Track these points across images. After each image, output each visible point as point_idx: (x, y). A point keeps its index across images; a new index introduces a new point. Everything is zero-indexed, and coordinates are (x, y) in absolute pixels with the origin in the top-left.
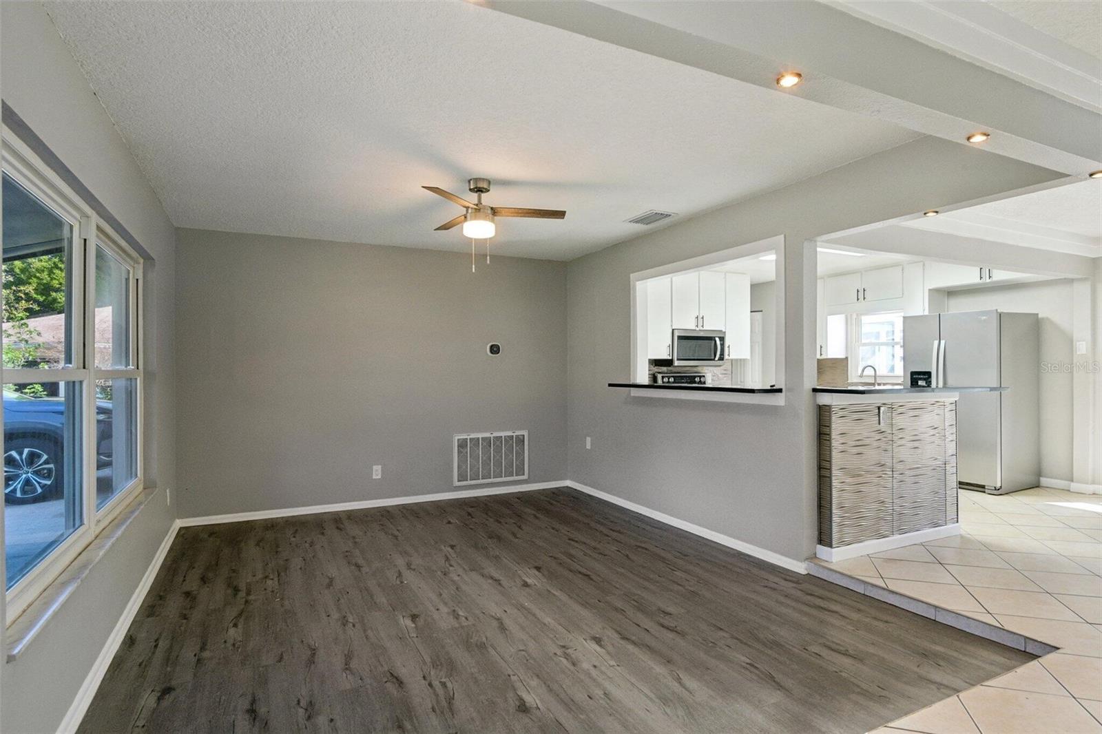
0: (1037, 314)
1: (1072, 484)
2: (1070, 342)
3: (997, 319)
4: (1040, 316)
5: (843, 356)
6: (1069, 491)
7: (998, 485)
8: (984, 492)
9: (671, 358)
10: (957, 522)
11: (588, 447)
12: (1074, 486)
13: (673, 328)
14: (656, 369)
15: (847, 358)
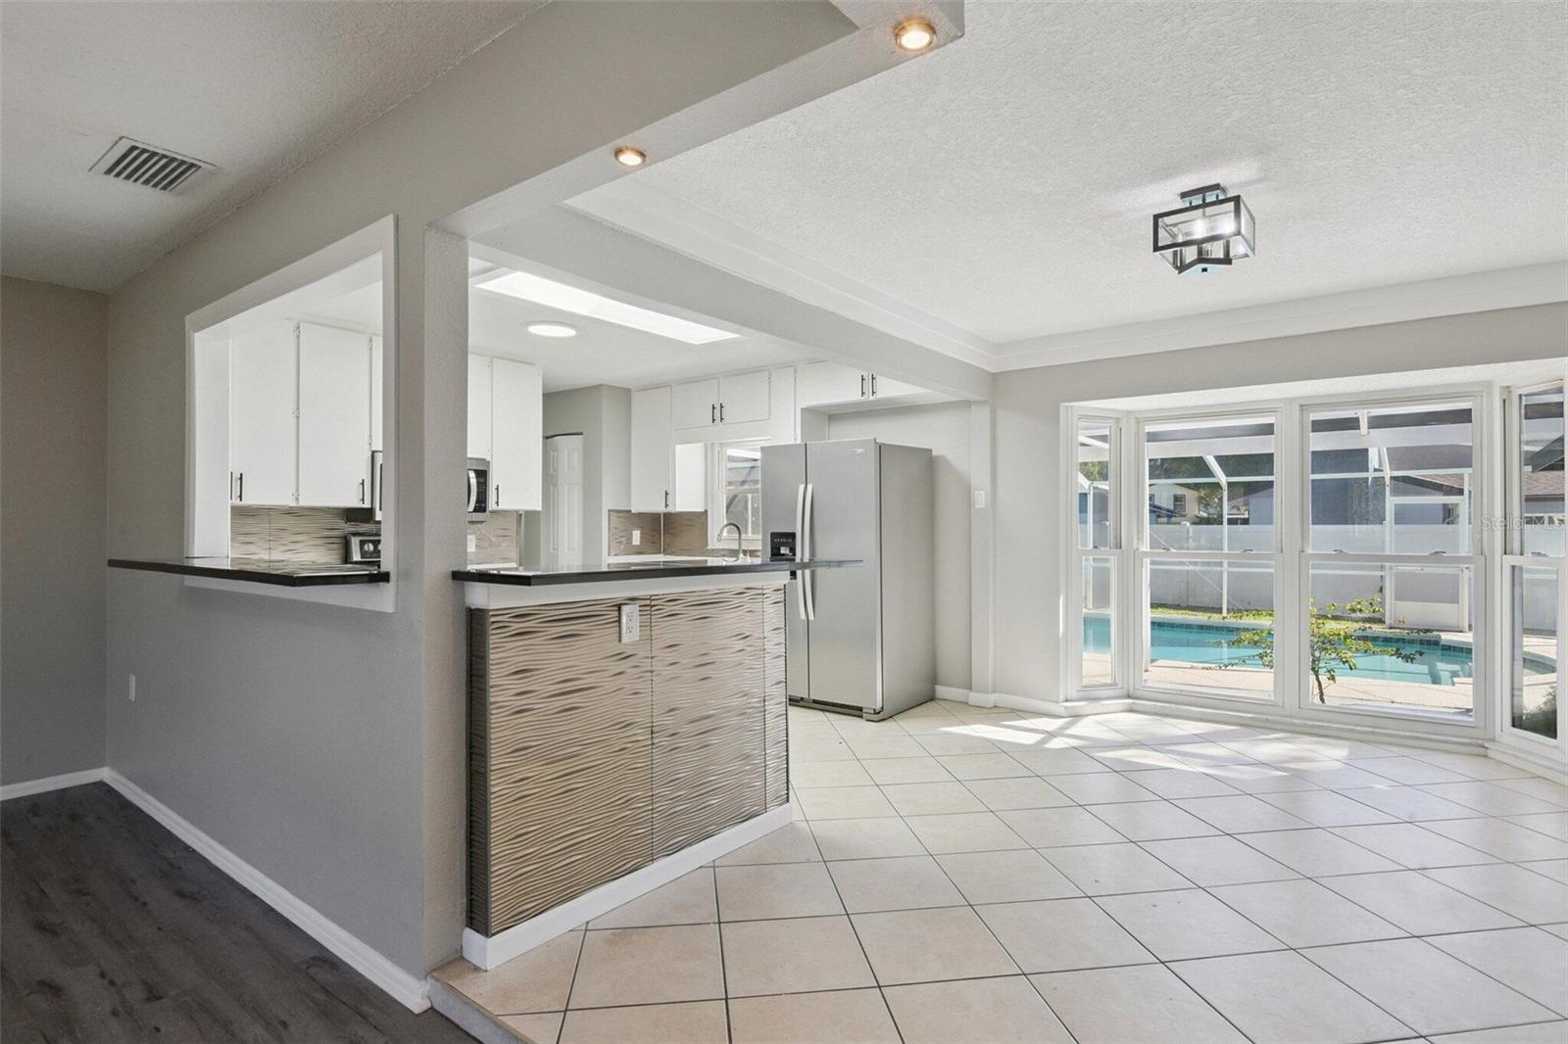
0: (931, 451)
1: (971, 694)
2: (967, 491)
3: (876, 454)
4: (934, 453)
5: (700, 509)
6: (967, 703)
7: (878, 706)
8: (861, 717)
9: (367, 505)
10: (788, 801)
11: (132, 697)
12: (974, 697)
13: (374, 449)
14: (349, 528)
15: (706, 511)
